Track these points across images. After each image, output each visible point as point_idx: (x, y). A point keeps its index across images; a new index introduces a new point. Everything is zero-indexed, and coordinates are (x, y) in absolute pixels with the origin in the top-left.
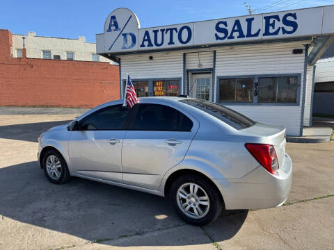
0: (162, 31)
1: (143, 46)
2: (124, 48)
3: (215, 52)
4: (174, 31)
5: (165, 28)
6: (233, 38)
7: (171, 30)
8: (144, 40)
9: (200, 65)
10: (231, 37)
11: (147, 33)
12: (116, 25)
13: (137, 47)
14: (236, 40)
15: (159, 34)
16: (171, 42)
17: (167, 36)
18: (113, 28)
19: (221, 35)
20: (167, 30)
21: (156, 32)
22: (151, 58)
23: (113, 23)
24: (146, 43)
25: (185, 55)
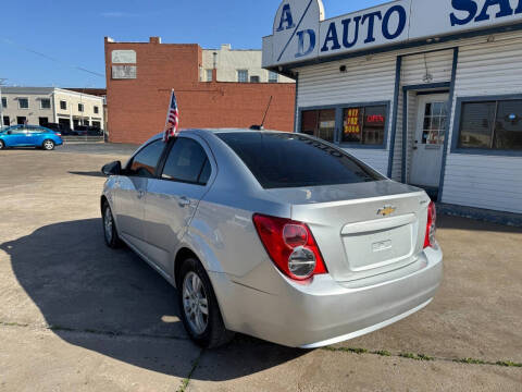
0: (357, 19)
1: (325, 49)
2: (298, 55)
3: (456, 50)
4: (376, 18)
5: (362, 14)
6: (487, 17)
7: (371, 16)
8: (328, 39)
9: (428, 76)
10: (484, 16)
11: (332, 27)
12: (289, 19)
13: (317, 53)
14: (493, 21)
15: (352, 25)
16: (370, 38)
17: (364, 28)
18: (285, 24)
19: (462, 15)
20: (365, 17)
21: (345, 23)
22: (343, 69)
23: (285, 17)
24: (330, 44)
25: (399, 59)
